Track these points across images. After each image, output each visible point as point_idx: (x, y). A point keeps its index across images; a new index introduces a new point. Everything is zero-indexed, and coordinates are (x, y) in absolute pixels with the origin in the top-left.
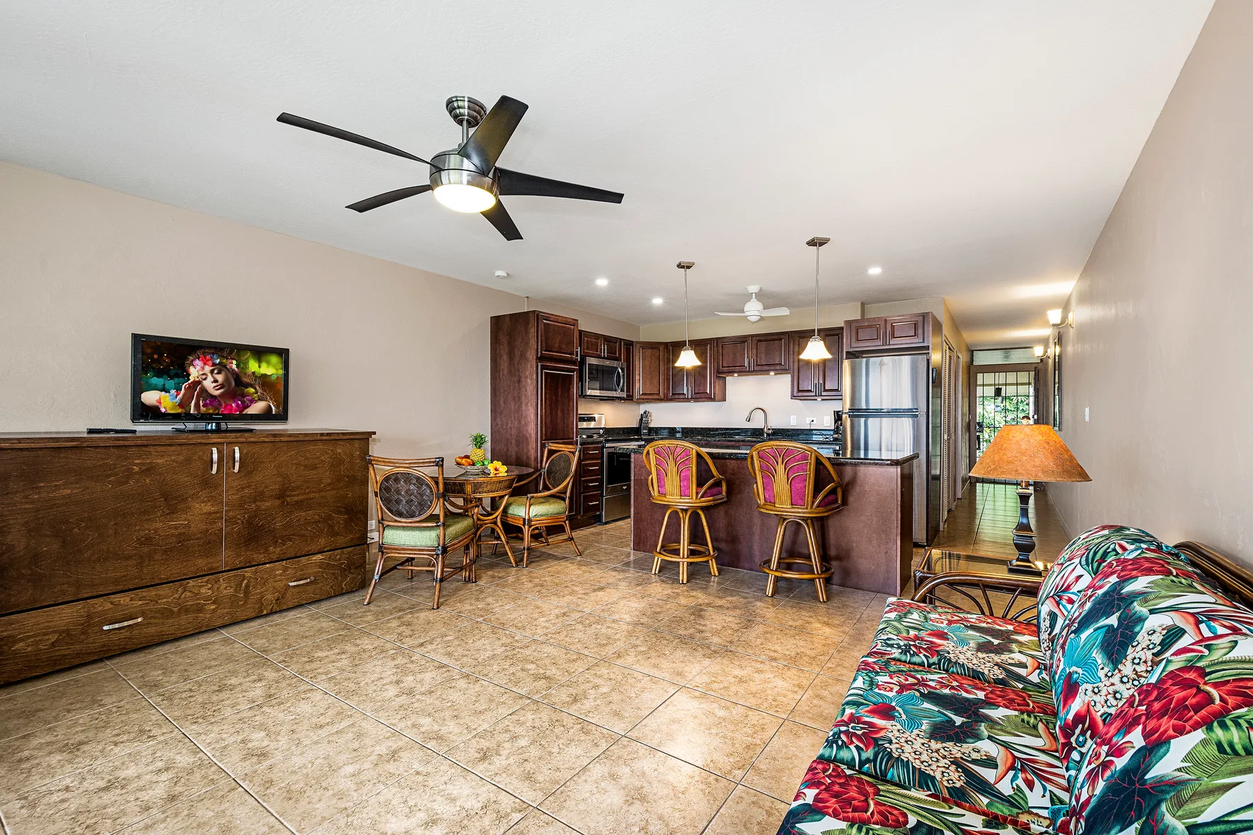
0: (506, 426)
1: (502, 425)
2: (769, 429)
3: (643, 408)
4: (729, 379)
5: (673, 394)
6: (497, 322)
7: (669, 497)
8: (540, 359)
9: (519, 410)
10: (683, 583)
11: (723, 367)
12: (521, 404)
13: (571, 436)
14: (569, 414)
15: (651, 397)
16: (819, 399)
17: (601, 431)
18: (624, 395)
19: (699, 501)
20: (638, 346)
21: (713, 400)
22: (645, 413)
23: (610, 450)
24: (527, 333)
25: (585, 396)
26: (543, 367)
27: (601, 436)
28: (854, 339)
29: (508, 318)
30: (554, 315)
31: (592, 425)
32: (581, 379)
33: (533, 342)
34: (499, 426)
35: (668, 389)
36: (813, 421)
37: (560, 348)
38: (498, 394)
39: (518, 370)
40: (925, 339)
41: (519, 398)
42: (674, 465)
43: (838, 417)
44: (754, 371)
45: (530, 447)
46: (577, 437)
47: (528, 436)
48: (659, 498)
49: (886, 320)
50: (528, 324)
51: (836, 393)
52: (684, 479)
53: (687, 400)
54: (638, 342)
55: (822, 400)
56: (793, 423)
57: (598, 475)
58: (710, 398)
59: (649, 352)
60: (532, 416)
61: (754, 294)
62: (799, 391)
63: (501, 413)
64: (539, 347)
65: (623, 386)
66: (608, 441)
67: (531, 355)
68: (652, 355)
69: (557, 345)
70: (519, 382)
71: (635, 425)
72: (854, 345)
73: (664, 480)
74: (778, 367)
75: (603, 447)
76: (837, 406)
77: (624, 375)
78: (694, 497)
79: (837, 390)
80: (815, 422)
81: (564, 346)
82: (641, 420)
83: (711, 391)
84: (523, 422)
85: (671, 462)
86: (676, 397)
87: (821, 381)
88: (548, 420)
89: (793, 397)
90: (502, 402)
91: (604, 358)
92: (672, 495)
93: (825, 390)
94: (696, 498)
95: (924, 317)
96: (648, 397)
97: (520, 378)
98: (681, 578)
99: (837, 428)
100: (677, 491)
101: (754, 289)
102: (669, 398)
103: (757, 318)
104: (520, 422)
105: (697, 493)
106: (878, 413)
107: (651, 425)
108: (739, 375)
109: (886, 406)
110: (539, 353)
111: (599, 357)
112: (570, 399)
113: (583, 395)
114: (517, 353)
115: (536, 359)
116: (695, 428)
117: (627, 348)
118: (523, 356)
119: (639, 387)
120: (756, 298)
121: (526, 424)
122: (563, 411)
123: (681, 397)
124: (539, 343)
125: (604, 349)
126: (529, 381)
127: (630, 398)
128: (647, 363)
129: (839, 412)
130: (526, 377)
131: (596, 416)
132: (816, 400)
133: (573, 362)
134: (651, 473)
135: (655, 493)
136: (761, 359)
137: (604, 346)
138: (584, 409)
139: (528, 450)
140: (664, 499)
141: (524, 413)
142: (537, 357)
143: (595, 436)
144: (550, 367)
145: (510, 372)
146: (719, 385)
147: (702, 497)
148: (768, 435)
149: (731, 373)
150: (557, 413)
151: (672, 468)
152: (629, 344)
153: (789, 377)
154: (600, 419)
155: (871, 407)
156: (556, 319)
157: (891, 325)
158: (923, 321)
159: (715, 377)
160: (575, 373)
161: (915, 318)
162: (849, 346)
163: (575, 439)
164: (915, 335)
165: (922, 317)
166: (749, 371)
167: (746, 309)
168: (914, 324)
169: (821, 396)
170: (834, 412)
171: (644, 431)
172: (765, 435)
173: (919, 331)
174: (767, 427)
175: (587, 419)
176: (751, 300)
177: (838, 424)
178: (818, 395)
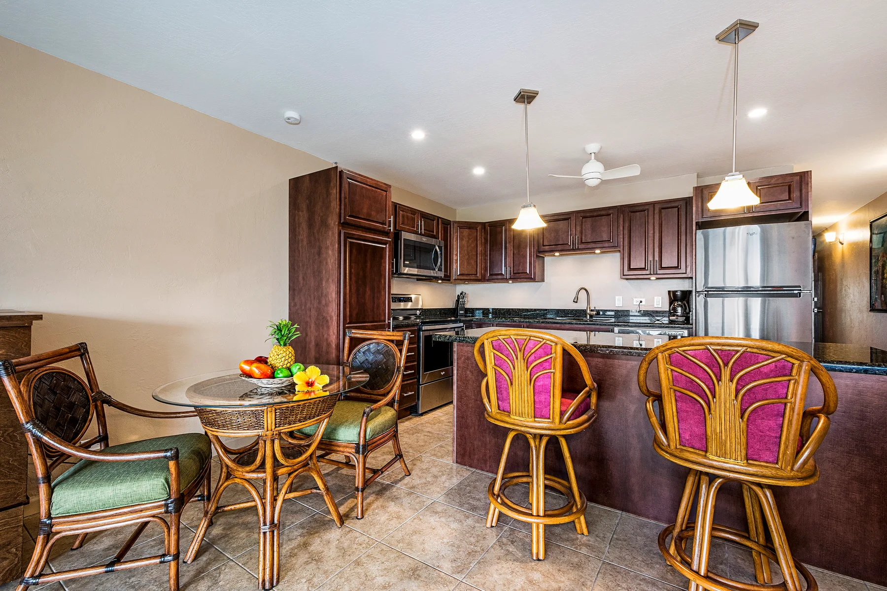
0: (305, 306)
1: (301, 305)
2: (592, 310)
3: (460, 288)
4: (548, 259)
5: (490, 275)
6: (296, 184)
7: (515, 419)
8: (344, 224)
9: (319, 286)
10: (539, 560)
11: (544, 246)
12: (321, 280)
13: (382, 318)
14: (380, 292)
15: (468, 278)
16: (653, 278)
17: (418, 312)
18: (442, 274)
19: (563, 426)
20: (456, 225)
21: (532, 280)
22: (461, 294)
23: (427, 333)
24: (328, 194)
25: (400, 275)
26: (348, 236)
27: (418, 317)
29: (307, 180)
30: (362, 176)
31: (409, 305)
32: (395, 255)
33: (335, 205)
34: (298, 306)
35: (486, 270)
36: (641, 302)
37: (369, 214)
38: (296, 268)
39: (319, 240)
40: (803, 203)
41: (320, 272)
42: (524, 367)
43: (674, 297)
44: (578, 249)
45: (331, 333)
46: (389, 319)
47: (329, 318)
48: (498, 417)
50: (330, 182)
51: (674, 271)
52: (540, 391)
53: (506, 280)
54: (455, 222)
55: (657, 278)
56: (620, 303)
57: (413, 362)
58: (530, 279)
59: (466, 232)
60: (334, 295)
61: (593, 155)
62: (630, 269)
63: (300, 290)
64: (343, 212)
65: (441, 265)
66: (424, 323)
67: (333, 221)
68: (469, 235)
69: (365, 211)
70: (319, 253)
71: (451, 305)
73: (507, 389)
74: (605, 245)
75: (420, 330)
76: (673, 285)
77: (441, 254)
78: (557, 420)
79: (676, 267)
80: (643, 303)
81: (373, 213)
82: (458, 301)
83: (530, 271)
84: (324, 302)
85: (520, 365)
86: (495, 277)
87: (656, 258)
88: (353, 300)
89: (622, 276)
90: (301, 278)
91: (421, 234)
92: (521, 415)
93: (662, 268)
94: (560, 422)
95: (801, 177)
96: (465, 278)
97: (320, 248)
98: (535, 551)
99: (674, 309)
100: (529, 409)
101: (593, 147)
102: (487, 278)
103: (597, 182)
104: (320, 302)
105: (562, 414)
107: (468, 306)
108: (561, 255)
110: (342, 219)
111: (416, 233)
112: (381, 275)
113: (396, 273)
114: (317, 219)
115: (339, 226)
116: (512, 309)
117: (444, 227)
118: (324, 224)
119: (457, 268)
120: (595, 158)
121: (327, 305)
122: (372, 289)
123: (500, 277)
124: (343, 207)
125: (421, 225)
126: (330, 252)
127: (447, 279)
128: (464, 242)
129: (676, 291)
130: (327, 248)
131: (413, 297)
132: (649, 279)
133: (386, 234)
134: (486, 375)
135: (492, 407)
136: (586, 236)
137: (421, 223)
138: (397, 287)
139: (329, 335)
140: (507, 419)
141: (325, 292)
142: (340, 222)
143: (413, 318)
144: (355, 237)
145: (310, 242)
146: (538, 264)
147: (569, 419)
148: (591, 317)
149: (552, 252)
150: (365, 292)
151: (520, 373)
152: (446, 224)
153: (618, 255)
154: (417, 300)
156: (364, 180)
157: (757, 188)
158: (801, 182)
159: (535, 256)
160: (388, 245)
161: (788, 179)
162: (700, 215)
163: (387, 322)
164: (790, 199)
165: (798, 177)
166: (573, 250)
167: (583, 172)
168: (787, 186)
169: (657, 274)
170: (669, 292)
171: (461, 312)
172: (588, 316)
173: (796, 194)
174: (590, 308)
175: (402, 299)
176: (591, 161)
177: (674, 305)
178: (652, 273)
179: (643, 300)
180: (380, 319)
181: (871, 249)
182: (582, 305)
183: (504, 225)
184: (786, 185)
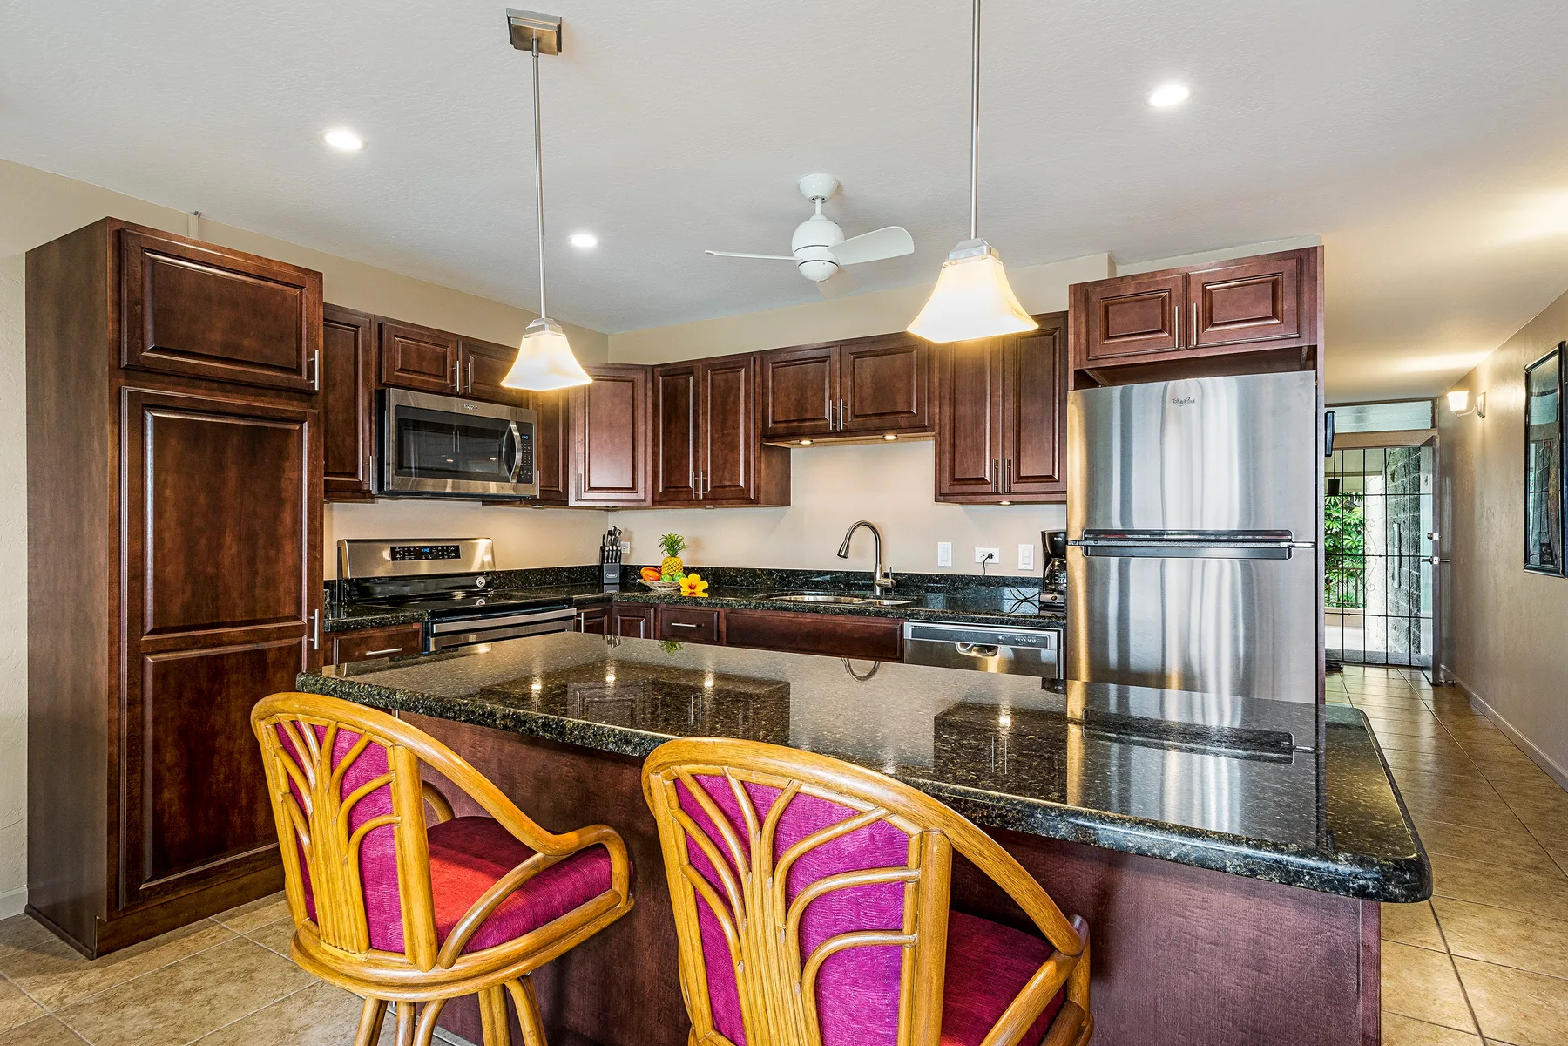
2: (886, 575)
4: (796, 453)
5: (667, 489)
8: (133, 372)
11: (778, 423)
12: (82, 517)
15: (613, 496)
16: (1005, 501)
17: (480, 581)
18: (534, 490)
21: (755, 502)
22: (613, 532)
26: (145, 403)
28: (1097, 333)
29: (57, 253)
31: (448, 566)
33: (103, 319)
35: (656, 478)
36: (991, 556)
37: (230, 345)
40: (1305, 326)
41: (78, 499)
43: (1054, 548)
44: (849, 429)
46: (311, 613)
49: (1187, 277)
50: (94, 263)
51: (1050, 487)
53: (697, 503)
55: (1013, 503)
56: (944, 560)
58: (743, 499)
59: (607, 388)
60: (103, 557)
61: (818, 201)
62: (956, 480)
64: (127, 339)
65: (524, 468)
67: (100, 364)
68: (614, 395)
69: (216, 338)
70: (78, 447)
72: (1098, 352)
74: (903, 422)
75: (428, 632)
76: (1049, 519)
77: (526, 441)
78: (424, 951)
79: (1050, 478)
80: (995, 559)
81: (251, 343)
82: (603, 550)
83: (747, 481)
86: (673, 496)
87: (1010, 456)
89: (941, 496)
91: (465, 394)
93: (1020, 479)
95: (1300, 262)
96: (605, 497)
97: (79, 436)
99: (1052, 577)
101: (816, 183)
102: (657, 498)
103: (827, 270)
105: (439, 937)
106: (1158, 541)
108: (814, 443)
109: (1175, 523)
111: (445, 391)
114: (73, 360)
115: (111, 376)
116: (723, 569)
120: (823, 214)
122: (246, 539)
123: (683, 495)
124: (125, 326)
125: (464, 372)
127: (554, 499)
129: (1056, 534)
130: (91, 433)
131: (464, 544)
132: (998, 503)
136: (863, 401)
137: (464, 367)
142: (115, 366)
143: (457, 595)
144: (178, 404)
145: (60, 417)
146: (769, 465)
147: (468, 947)
148: (885, 590)
149: (796, 435)
150: (217, 547)
153: (930, 443)
155: (1137, 525)
157: (1204, 288)
158: (1300, 273)
159: (757, 446)
160: (305, 425)
161: (1271, 269)
162: (1084, 356)
163: (305, 620)
164: (1275, 316)
165: (1294, 262)
166: (836, 433)
167: (795, 246)
168: (1270, 285)
169: (1010, 492)
170: (1043, 533)
171: (611, 576)
172: (878, 588)
173: (1288, 304)
174: (881, 569)
175: (428, 550)
176: (813, 217)
177: (1053, 565)
178: (1000, 491)
179: (995, 552)
180: (276, 613)
181: (1527, 427)
182: (860, 562)
183: (692, 373)
184: (1268, 282)
